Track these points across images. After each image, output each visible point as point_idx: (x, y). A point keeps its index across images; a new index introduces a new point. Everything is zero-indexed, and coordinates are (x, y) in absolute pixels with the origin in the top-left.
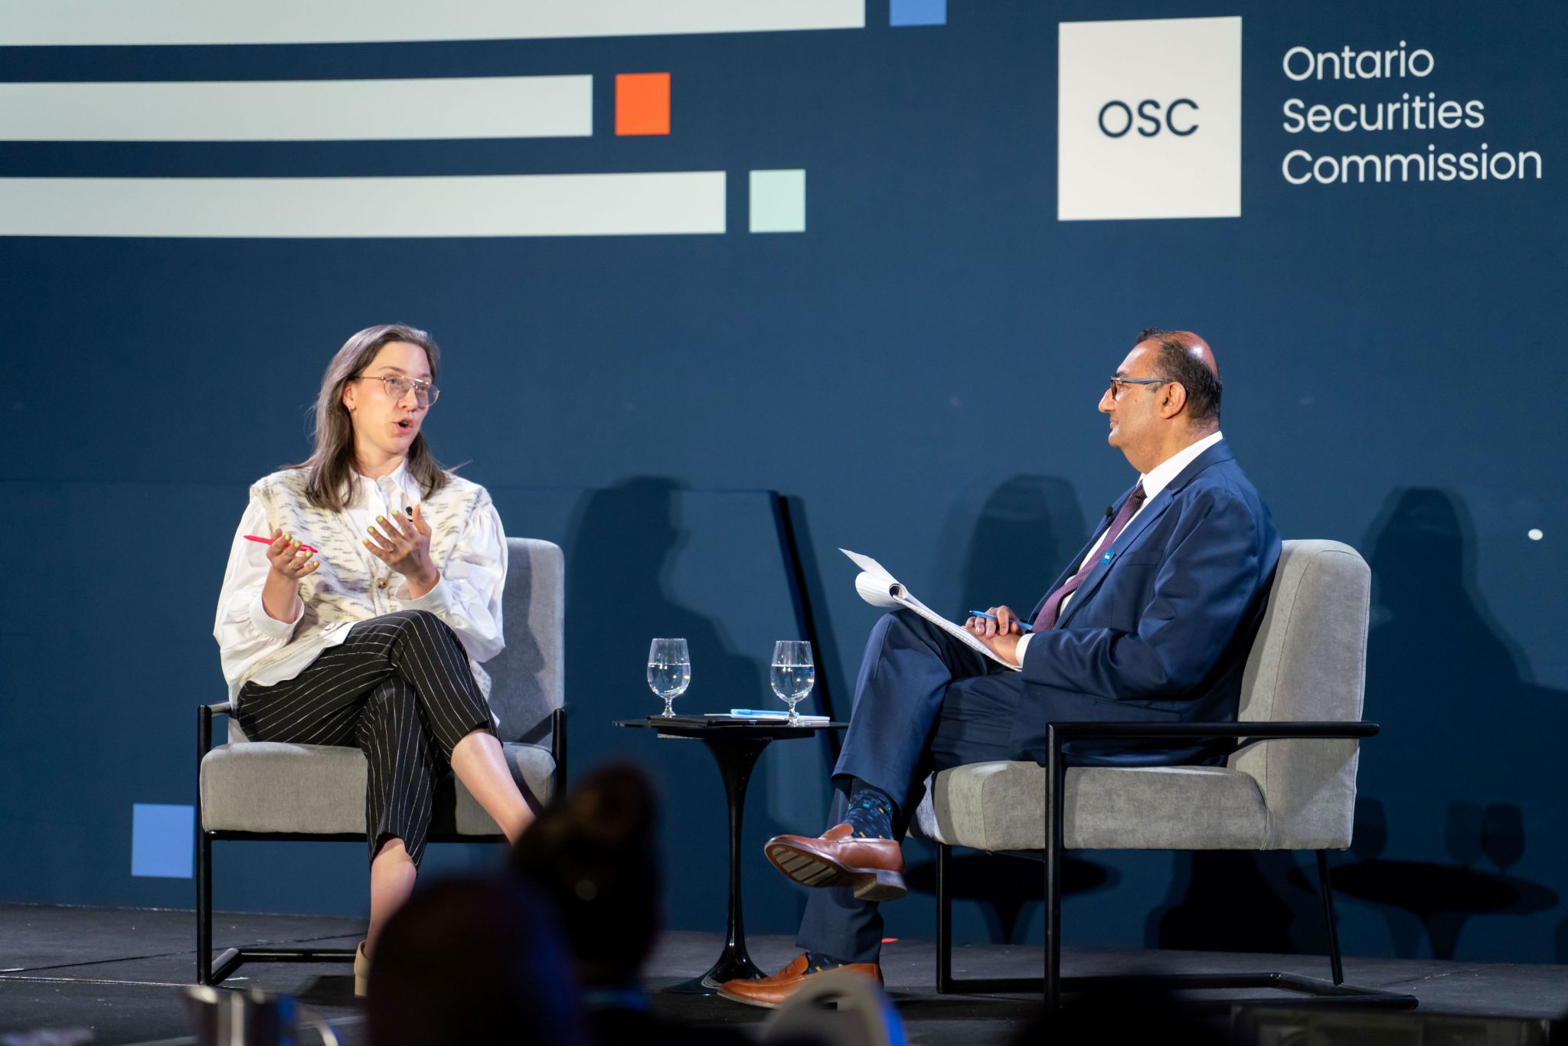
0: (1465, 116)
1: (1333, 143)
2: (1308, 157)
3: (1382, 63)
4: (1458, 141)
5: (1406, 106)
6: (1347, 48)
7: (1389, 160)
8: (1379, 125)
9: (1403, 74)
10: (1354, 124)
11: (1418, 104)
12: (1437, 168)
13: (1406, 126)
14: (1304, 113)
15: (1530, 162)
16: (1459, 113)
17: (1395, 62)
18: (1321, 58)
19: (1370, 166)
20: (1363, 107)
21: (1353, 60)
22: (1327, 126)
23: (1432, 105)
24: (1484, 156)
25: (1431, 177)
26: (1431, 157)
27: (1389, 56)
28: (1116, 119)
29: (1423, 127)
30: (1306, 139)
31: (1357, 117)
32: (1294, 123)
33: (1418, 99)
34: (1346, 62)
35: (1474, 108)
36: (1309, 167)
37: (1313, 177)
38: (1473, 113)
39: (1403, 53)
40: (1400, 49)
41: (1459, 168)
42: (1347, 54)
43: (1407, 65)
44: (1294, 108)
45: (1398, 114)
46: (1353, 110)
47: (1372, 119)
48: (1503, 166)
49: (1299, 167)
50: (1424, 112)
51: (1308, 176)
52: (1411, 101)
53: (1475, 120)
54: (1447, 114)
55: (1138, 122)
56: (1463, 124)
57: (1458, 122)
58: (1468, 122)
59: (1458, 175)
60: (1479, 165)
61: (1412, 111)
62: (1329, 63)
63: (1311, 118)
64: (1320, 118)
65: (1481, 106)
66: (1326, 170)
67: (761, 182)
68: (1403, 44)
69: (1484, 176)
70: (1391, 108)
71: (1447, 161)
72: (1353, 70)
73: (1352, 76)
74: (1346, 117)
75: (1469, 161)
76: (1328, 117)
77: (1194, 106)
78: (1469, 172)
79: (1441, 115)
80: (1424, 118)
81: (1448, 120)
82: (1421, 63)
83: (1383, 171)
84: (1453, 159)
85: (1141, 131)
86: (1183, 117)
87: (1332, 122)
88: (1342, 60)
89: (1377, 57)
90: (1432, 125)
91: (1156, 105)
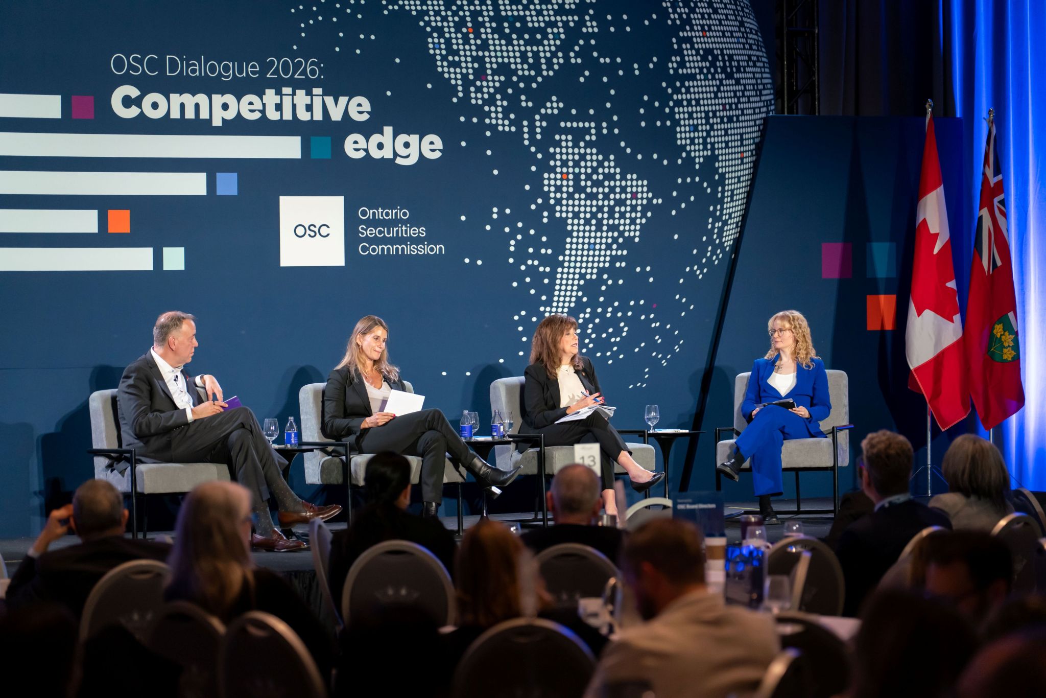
0: (419, 232)
1: (375, 241)
2: (368, 246)
3: (392, 214)
4: (417, 241)
5: (400, 228)
6: (380, 208)
7: (395, 247)
8: (391, 235)
9: (399, 218)
10: (383, 234)
11: (404, 228)
12: (411, 250)
13: (400, 235)
14: (366, 230)
15: (440, 248)
16: (417, 232)
17: (396, 213)
18: (371, 211)
19: (388, 249)
20: (386, 229)
21: (382, 213)
22: (374, 235)
23: (408, 229)
24: (426, 246)
25: (409, 253)
26: (409, 246)
27: (394, 211)
28: (300, 231)
29: (406, 236)
30: (367, 239)
31: (384, 232)
32: (363, 234)
33: (404, 226)
34: (380, 213)
35: (422, 230)
36: (368, 249)
37: (369, 252)
38: (422, 232)
39: (399, 211)
40: (398, 209)
41: (418, 250)
42: (380, 210)
43: (400, 215)
44: (362, 228)
45: (397, 231)
46: (383, 230)
47: (389, 233)
48: (432, 250)
49: (365, 249)
50: (406, 231)
51: (368, 252)
52: (402, 227)
53: (423, 234)
54: (413, 232)
55: (308, 232)
56: (419, 235)
57: (417, 234)
58: (420, 235)
59: (417, 252)
60: (424, 249)
61: (402, 230)
62: (374, 213)
63: (368, 232)
64: (371, 232)
65: (424, 229)
66: (374, 250)
67: (167, 251)
68: (399, 207)
69: (426, 253)
70: (395, 229)
71: (414, 248)
72: (382, 216)
73: (382, 218)
74: (380, 232)
75: (421, 248)
76: (374, 232)
77: (328, 227)
78: (421, 252)
79: (412, 232)
80: (406, 233)
81: (414, 234)
82: (405, 214)
83: (393, 251)
84: (416, 247)
85: (309, 235)
86: (324, 231)
87: (375, 233)
88: (378, 212)
89: (390, 212)
90: (408, 235)
91: (315, 226)
